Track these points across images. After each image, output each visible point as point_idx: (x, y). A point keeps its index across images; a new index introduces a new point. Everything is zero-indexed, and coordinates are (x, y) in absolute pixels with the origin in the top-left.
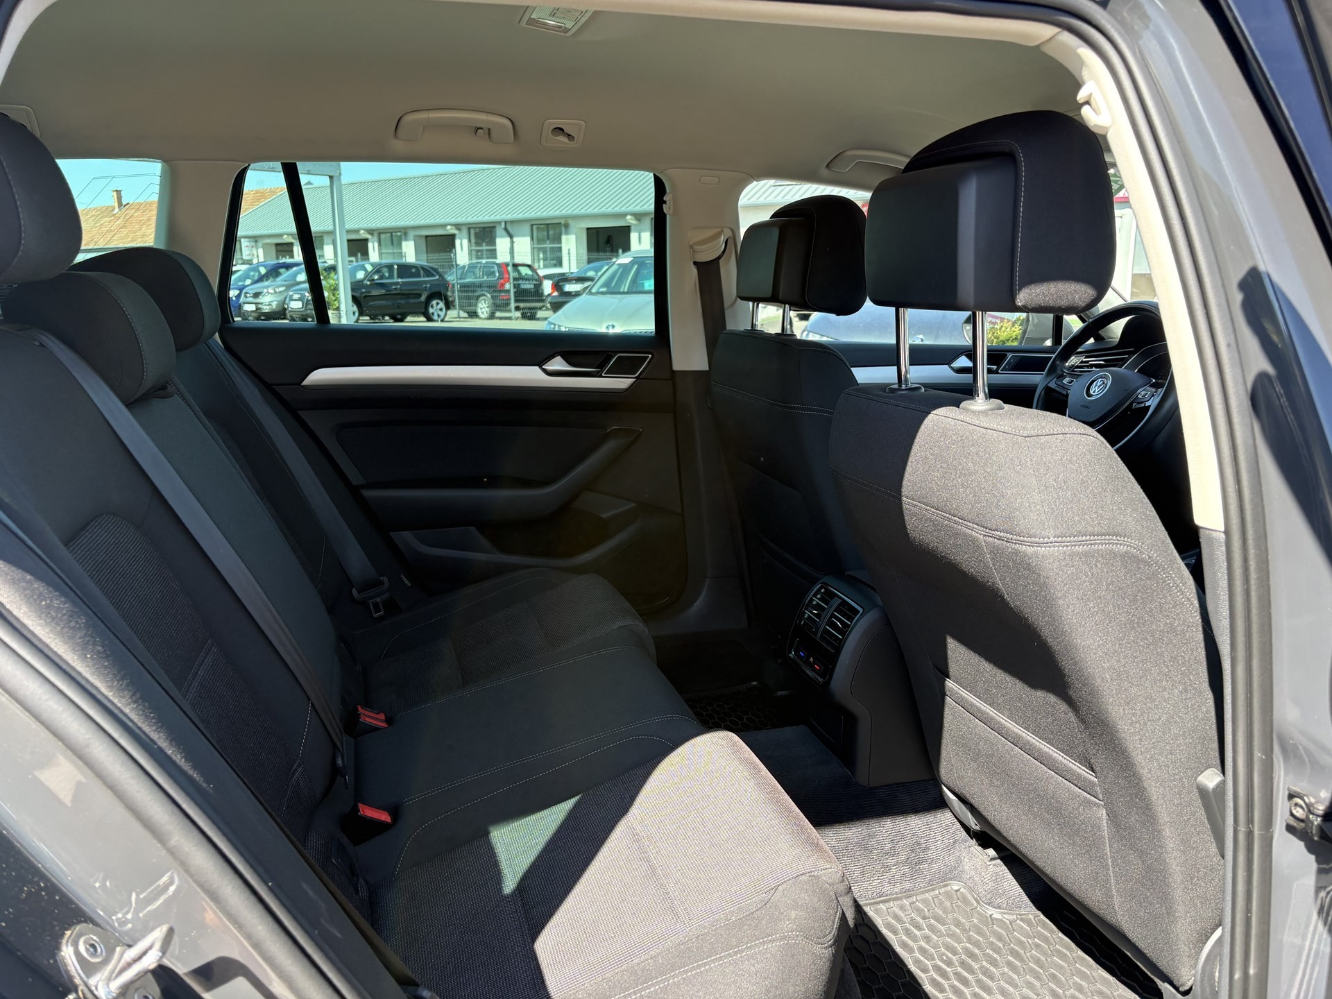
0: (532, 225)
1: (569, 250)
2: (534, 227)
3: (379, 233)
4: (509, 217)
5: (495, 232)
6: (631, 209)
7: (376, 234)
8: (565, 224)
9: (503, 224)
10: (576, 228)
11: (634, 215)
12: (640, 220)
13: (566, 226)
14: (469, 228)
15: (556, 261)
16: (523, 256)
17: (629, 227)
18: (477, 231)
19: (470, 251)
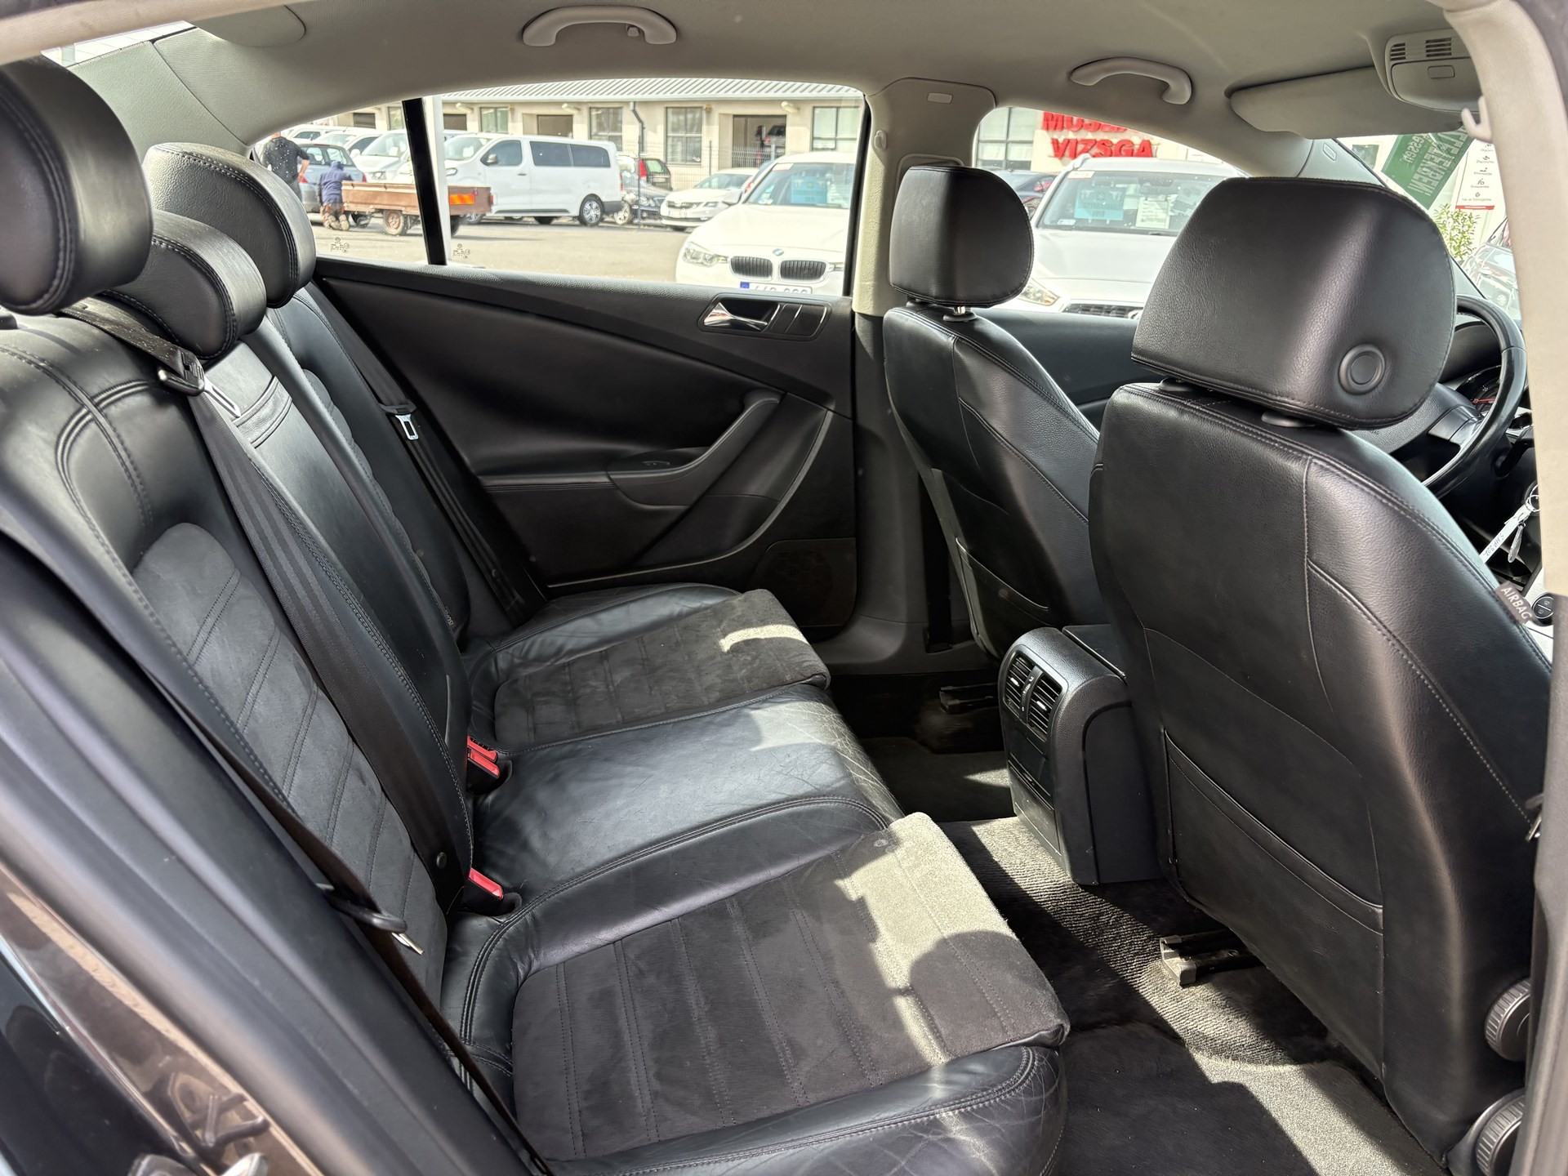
0: (667, 108)
1: (712, 142)
2: (670, 111)
4: (639, 97)
5: (621, 114)
6: (788, 94)
8: (706, 108)
9: (632, 104)
10: (720, 114)
11: (791, 101)
12: (798, 109)
13: (709, 111)
14: (590, 108)
15: (693, 154)
16: (655, 148)
17: (784, 117)
18: (600, 112)
19: (591, 137)
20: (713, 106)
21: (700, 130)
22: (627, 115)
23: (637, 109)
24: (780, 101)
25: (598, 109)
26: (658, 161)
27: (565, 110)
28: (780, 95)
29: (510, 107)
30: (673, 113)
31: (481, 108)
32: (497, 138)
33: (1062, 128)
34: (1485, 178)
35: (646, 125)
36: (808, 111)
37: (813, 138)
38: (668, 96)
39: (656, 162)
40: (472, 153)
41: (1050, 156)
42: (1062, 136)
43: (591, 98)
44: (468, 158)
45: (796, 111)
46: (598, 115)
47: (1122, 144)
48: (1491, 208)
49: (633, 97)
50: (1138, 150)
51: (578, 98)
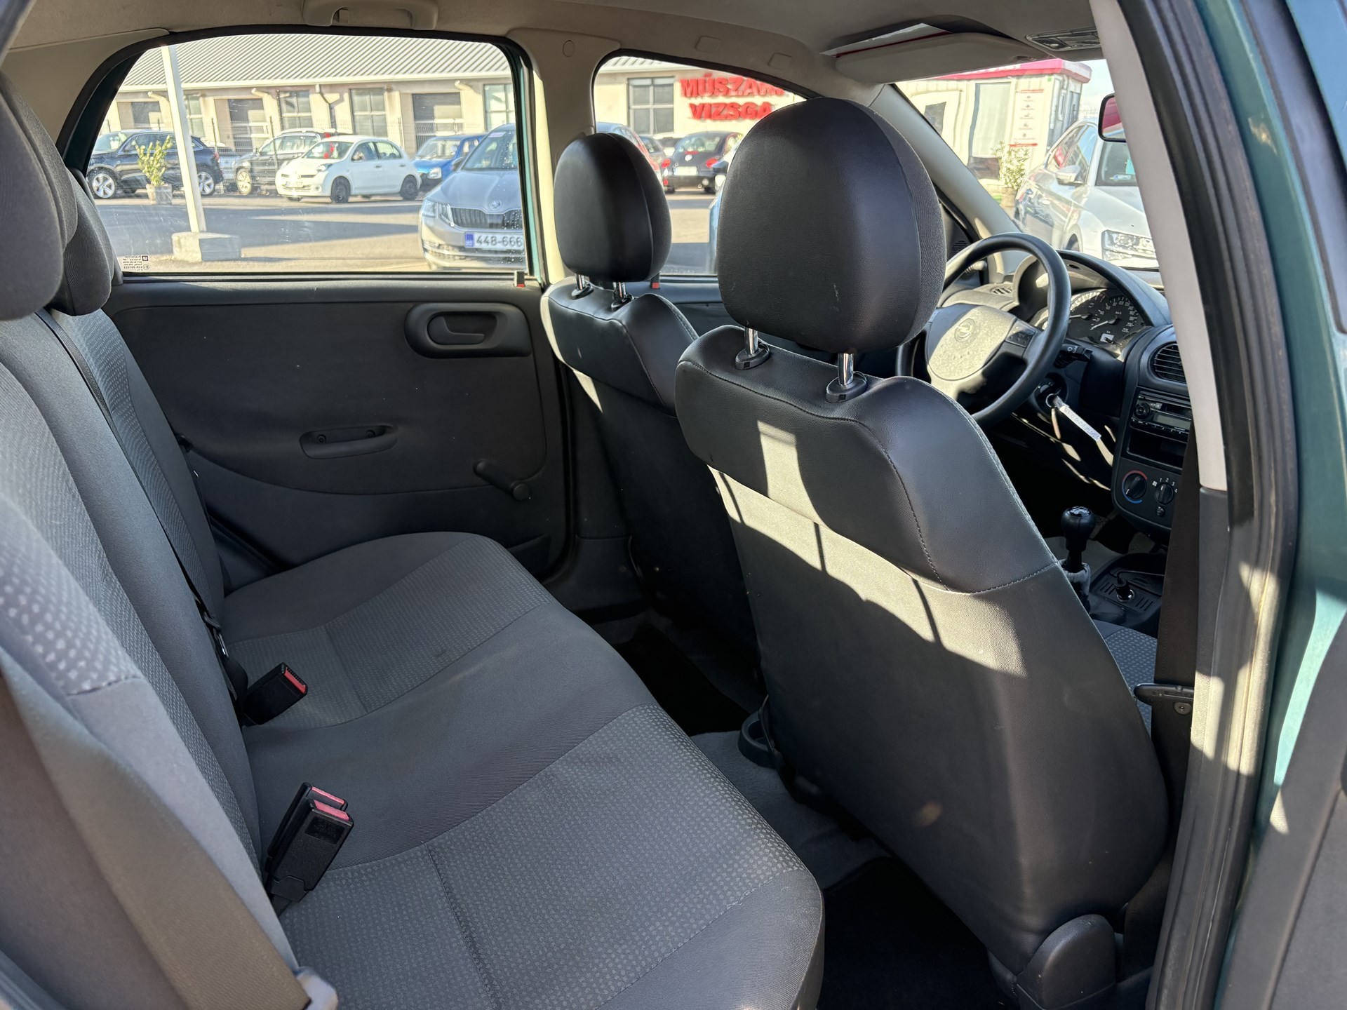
0: (350, 89)
2: (353, 92)
5: (309, 96)
6: (460, 75)
8: (387, 89)
9: (318, 89)
10: (400, 94)
11: (459, 80)
12: (471, 87)
13: (390, 90)
16: (345, 126)
17: (459, 93)
18: (288, 95)
20: (394, 87)
21: (384, 109)
22: (315, 99)
23: (323, 90)
24: (454, 80)
25: (285, 93)
26: (348, 134)
27: (256, 94)
28: (453, 75)
29: (200, 93)
30: (358, 94)
33: (698, 94)
34: (1029, 122)
35: (332, 106)
36: (479, 88)
37: (486, 112)
38: (350, 79)
41: (690, 118)
42: (697, 101)
43: (277, 82)
45: (467, 89)
46: (287, 98)
47: (748, 106)
48: (1035, 145)
50: (761, 110)
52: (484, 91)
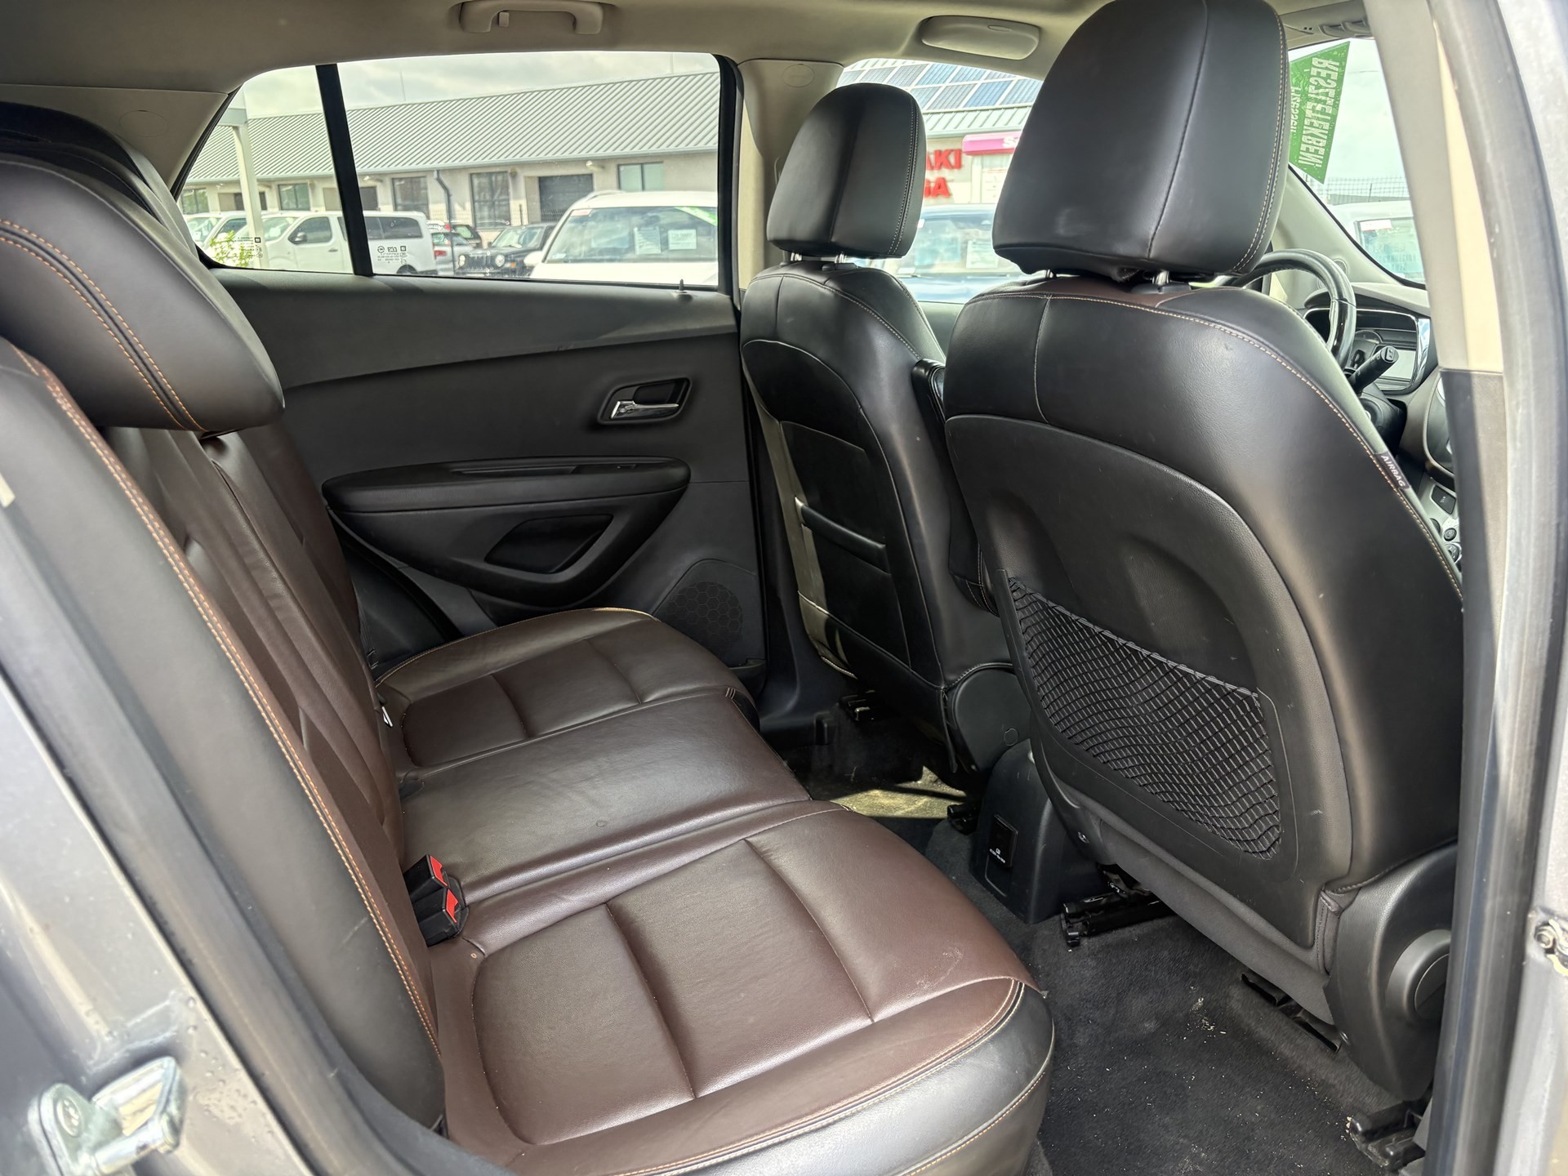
0: (471, 175)
1: (520, 206)
2: (474, 176)
3: (279, 184)
4: (442, 165)
5: (425, 183)
6: (592, 153)
7: (274, 187)
8: (511, 173)
9: (435, 173)
10: (525, 177)
11: (594, 160)
12: (603, 167)
13: (514, 175)
14: (393, 179)
15: (503, 219)
16: (464, 216)
17: (591, 175)
18: (403, 182)
19: (396, 209)
20: (518, 170)
21: (508, 194)
22: (430, 183)
23: (442, 177)
24: (584, 161)
25: (401, 179)
26: (468, 226)
27: (367, 182)
28: (584, 154)
29: (309, 183)
30: (478, 178)
31: (279, 185)
32: (303, 216)
35: (451, 192)
36: (613, 169)
38: (471, 162)
39: (465, 229)
40: (279, 233)
43: (393, 168)
44: (275, 238)
45: (600, 170)
46: (400, 185)
49: (435, 165)
50: (934, 188)
51: (379, 169)
52: (618, 169)
